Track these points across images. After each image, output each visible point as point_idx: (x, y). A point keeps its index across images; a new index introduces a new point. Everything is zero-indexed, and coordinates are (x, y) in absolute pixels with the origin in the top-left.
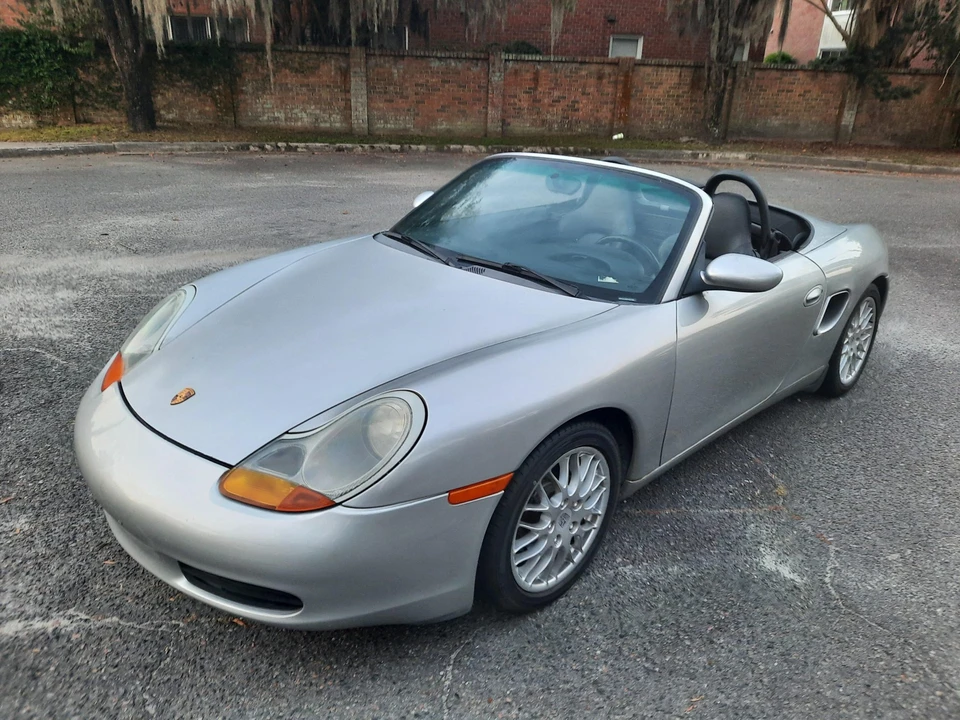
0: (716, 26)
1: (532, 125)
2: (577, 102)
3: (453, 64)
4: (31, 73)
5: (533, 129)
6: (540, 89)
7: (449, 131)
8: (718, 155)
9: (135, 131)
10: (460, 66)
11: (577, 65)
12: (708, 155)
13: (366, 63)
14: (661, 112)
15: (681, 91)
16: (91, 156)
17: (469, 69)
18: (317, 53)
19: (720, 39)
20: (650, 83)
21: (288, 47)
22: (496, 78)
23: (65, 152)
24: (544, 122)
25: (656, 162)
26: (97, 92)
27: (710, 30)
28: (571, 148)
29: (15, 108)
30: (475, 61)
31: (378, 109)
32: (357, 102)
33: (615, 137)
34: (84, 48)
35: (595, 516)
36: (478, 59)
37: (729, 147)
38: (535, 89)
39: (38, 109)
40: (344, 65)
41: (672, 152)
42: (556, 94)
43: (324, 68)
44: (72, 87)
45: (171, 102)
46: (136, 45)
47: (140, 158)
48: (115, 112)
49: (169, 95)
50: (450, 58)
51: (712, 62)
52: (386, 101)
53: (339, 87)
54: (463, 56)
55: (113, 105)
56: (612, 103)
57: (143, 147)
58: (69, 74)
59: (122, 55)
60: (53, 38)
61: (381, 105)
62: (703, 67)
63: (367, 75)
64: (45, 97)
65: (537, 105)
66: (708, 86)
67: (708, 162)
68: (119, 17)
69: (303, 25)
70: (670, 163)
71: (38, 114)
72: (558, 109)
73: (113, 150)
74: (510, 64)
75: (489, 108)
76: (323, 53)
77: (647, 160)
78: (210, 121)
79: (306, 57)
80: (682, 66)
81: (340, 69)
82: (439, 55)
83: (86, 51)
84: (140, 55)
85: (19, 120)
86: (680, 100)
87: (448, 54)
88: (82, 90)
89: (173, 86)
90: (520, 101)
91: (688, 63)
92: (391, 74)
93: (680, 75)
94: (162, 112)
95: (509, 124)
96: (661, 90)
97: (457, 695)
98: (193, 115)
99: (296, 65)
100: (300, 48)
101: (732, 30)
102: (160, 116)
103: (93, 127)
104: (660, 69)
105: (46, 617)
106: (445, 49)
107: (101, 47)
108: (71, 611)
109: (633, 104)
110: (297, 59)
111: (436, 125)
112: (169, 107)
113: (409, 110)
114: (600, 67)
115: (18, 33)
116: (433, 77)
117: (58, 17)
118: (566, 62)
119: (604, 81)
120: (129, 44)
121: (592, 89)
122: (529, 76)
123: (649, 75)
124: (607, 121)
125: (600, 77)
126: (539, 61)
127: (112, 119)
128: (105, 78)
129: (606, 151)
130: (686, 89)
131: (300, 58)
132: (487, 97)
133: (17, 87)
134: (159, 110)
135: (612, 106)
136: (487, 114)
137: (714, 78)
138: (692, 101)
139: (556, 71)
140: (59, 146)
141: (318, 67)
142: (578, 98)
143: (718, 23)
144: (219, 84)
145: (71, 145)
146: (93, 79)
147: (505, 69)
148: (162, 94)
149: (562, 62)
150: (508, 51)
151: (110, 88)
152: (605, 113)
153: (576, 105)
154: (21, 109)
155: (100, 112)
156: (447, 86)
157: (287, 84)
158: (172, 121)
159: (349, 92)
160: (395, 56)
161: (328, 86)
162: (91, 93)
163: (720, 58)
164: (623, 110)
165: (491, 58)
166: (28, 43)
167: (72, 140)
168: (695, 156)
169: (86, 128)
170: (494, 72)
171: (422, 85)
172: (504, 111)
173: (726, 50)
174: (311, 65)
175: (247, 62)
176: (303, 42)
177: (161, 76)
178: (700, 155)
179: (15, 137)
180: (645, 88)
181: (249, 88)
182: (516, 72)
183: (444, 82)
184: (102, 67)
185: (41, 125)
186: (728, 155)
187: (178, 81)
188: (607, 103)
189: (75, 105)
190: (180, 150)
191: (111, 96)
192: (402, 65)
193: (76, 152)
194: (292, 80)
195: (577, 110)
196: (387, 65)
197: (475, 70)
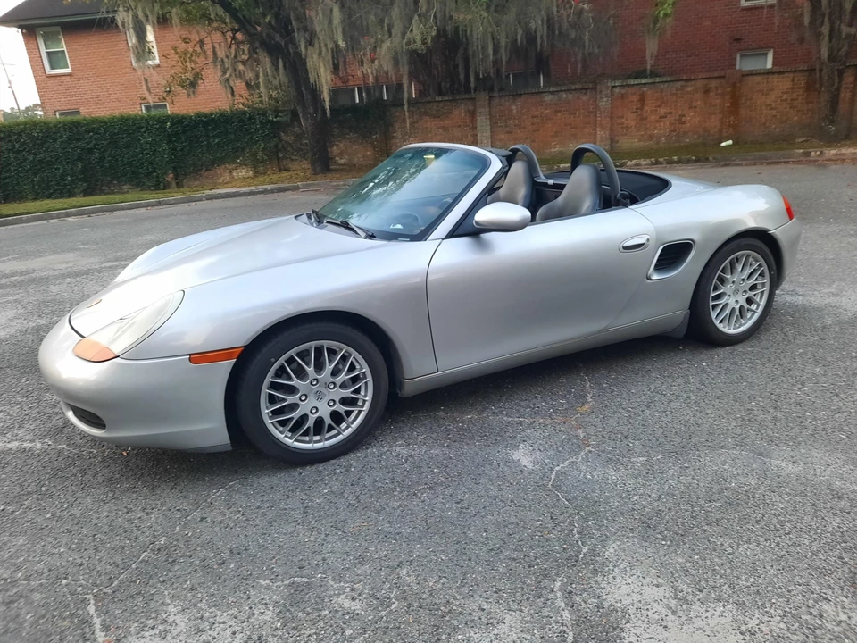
0: (825, 30)
1: (640, 140)
2: (684, 116)
3: (564, 96)
4: (251, 138)
5: (641, 144)
6: (646, 108)
7: (561, 153)
8: (833, 152)
9: (315, 174)
10: (570, 96)
11: (683, 83)
12: (821, 152)
13: (490, 103)
14: (774, 116)
15: (795, 95)
16: (281, 194)
17: (579, 98)
18: (450, 101)
19: (830, 41)
20: (761, 91)
21: (429, 99)
22: (604, 103)
23: (265, 192)
24: (651, 137)
25: (762, 164)
26: (292, 148)
27: (820, 34)
28: (675, 158)
29: (241, 165)
30: (584, 91)
31: (500, 140)
32: (482, 136)
33: (723, 144)
34: (283, 118)
35: (364, 401)
36: (587, 89)
37: (848, 143)
38: (641, 109)
39: (255, 164)
40: (471, 108)
41: (782, 152)
42: (662, 111)
43: (456, 112)
44: (276, 146)
45: (344, 150)
46: (316, 111)
47: (313, 193)
48: (305, 161)
49: (341, 145)
50: (561, 91)
51: (823, 63)
52: (508, 133)
53: (467, 126)
54: (573, 88)
55: (304, 156)
56: (720, 113)
57: (318, 184)
58: (275, 137)
59: (307, 119)
60: (264, 113)
61: (503, 136)
62: (815, 70)
63: (490, 115)
64: (259, 154)
65: (644, 122)
66: (821, 87)
67: (820, 159)
68: (304, 92)
69: (440, 80)
70: (777, 163)
71: (255, 167)
72: (666, 124)
73: (296, 189)
74: (617, 90)
75: (598, 129)
76: (455, 100)
77: (753, 162)
78: (370, 162)
79: (441, 105)
80: (795, 71)
81: (469, 111)
82: (551, 90)
83: (285, 118)
84: (319, 118)
85: (243, 172)
86: (795, 103)
87: (559, 88)
88: (283, 147)
89: (344, 138)
90: (627, 120)
91: (801, 68)
92: (511, 110)
93: (793, 81)
94: (337, 158)
95: (617, 142)
96: (772, 96)
97: (211, 503)
98: (358, 159)
99: (434, 112)
100: (437, 99)
101: (845, 30)
102: (335, 162)
103: (290, 173)
104: (771, 76)
105: (32, 441)
106: (557, 85)
107: (295, 114)
108: (46, 441)
109: (743, 112)
110: (435, 107)
111: (551, 148)
112: (341, 155)
113: (526, 138)
114: (706, 81)
115: (244, 113)
116: (546, 109)
117: (265, 98)
118: (671, 81)
119: (711, 94)
120: (311, 110)
121: (699, 103)
122: (635, 98)
123: (758, 83)
124: (716, 130)
125: (707, 91)
126: (645, 84)
127: (301, 166)
128: (299, 137)
129: (710, 158)
130: (801, 92)
131: (437, 106)
132: (596, 121)
133: (243, 149)
134: (334, 158)
135: (721, 116)
136: (596, 134)
137: (826, 78)
138: (808, 103)
139: (662, 91)
140: (261, 188)
141: (451, 113)
142: (684, 113)
143: (828, 25)
144: (376, 134)
145: (269, 187)
146: (291, 139)
147: (612, 95)
148: (337, 145)
149: (666, 82)
150: (614, 79)
151: (301, 144)
152: (714, 123)
153: (683, 119)
154: (245, 165)
155: (296, 163)
156: (559, 114)
157: (427, 128)
158: (344, 164)
159: (476, 128)
160: (513, 95)
161: (459, 126)
162: (289, 149)
163: (832, 58)
164: (732, 118)
165: (599, 87)
166: (250, 118)
167: (272, 183)
168: (807, 154)
169: (285, 174)
170: (601, 98)
171: (537, 117)
172: (611, 130)
173: (839, 50)
174: (445, 111)
175: (397, 114)
176: (440, 93)
177: (336, 132)
178: (813, 153)
179: (238, 185)
180: (755, 96)
181: (398, 134)
182: (622, 97)
183: (557, 111)
184: (297, 129)
185: (257, 174)
186: (844, 151)
187: (348, 134)
188: (715, 114)
189: (278, 159)
190: (344, 185)
191: (302, 150)
192: (519, 102)
193: (272, 191)
194: (430, 123)
195: (684, 123)
196: (507, 104)
197: (585, 98)
